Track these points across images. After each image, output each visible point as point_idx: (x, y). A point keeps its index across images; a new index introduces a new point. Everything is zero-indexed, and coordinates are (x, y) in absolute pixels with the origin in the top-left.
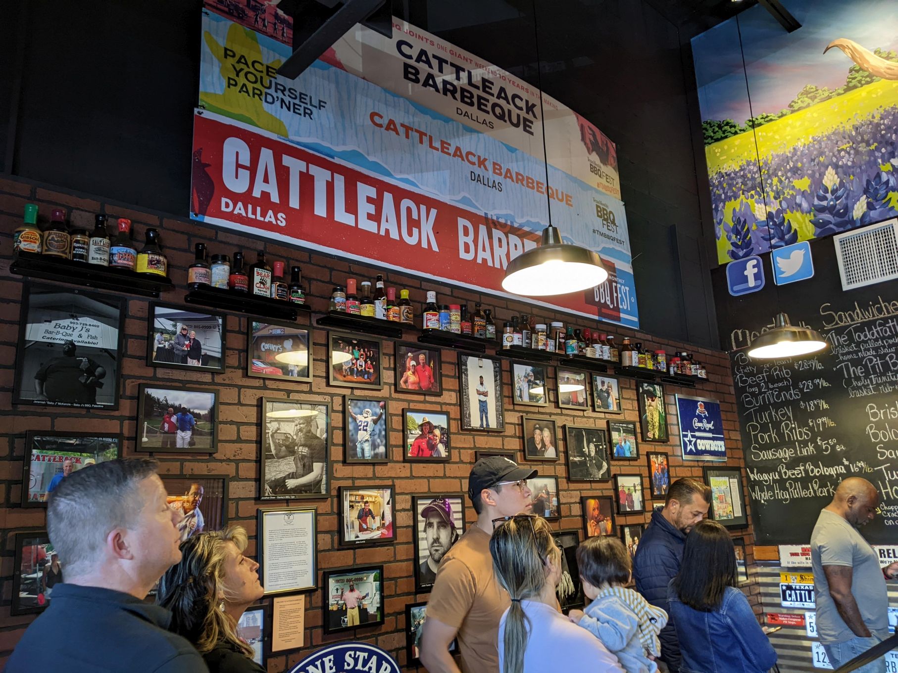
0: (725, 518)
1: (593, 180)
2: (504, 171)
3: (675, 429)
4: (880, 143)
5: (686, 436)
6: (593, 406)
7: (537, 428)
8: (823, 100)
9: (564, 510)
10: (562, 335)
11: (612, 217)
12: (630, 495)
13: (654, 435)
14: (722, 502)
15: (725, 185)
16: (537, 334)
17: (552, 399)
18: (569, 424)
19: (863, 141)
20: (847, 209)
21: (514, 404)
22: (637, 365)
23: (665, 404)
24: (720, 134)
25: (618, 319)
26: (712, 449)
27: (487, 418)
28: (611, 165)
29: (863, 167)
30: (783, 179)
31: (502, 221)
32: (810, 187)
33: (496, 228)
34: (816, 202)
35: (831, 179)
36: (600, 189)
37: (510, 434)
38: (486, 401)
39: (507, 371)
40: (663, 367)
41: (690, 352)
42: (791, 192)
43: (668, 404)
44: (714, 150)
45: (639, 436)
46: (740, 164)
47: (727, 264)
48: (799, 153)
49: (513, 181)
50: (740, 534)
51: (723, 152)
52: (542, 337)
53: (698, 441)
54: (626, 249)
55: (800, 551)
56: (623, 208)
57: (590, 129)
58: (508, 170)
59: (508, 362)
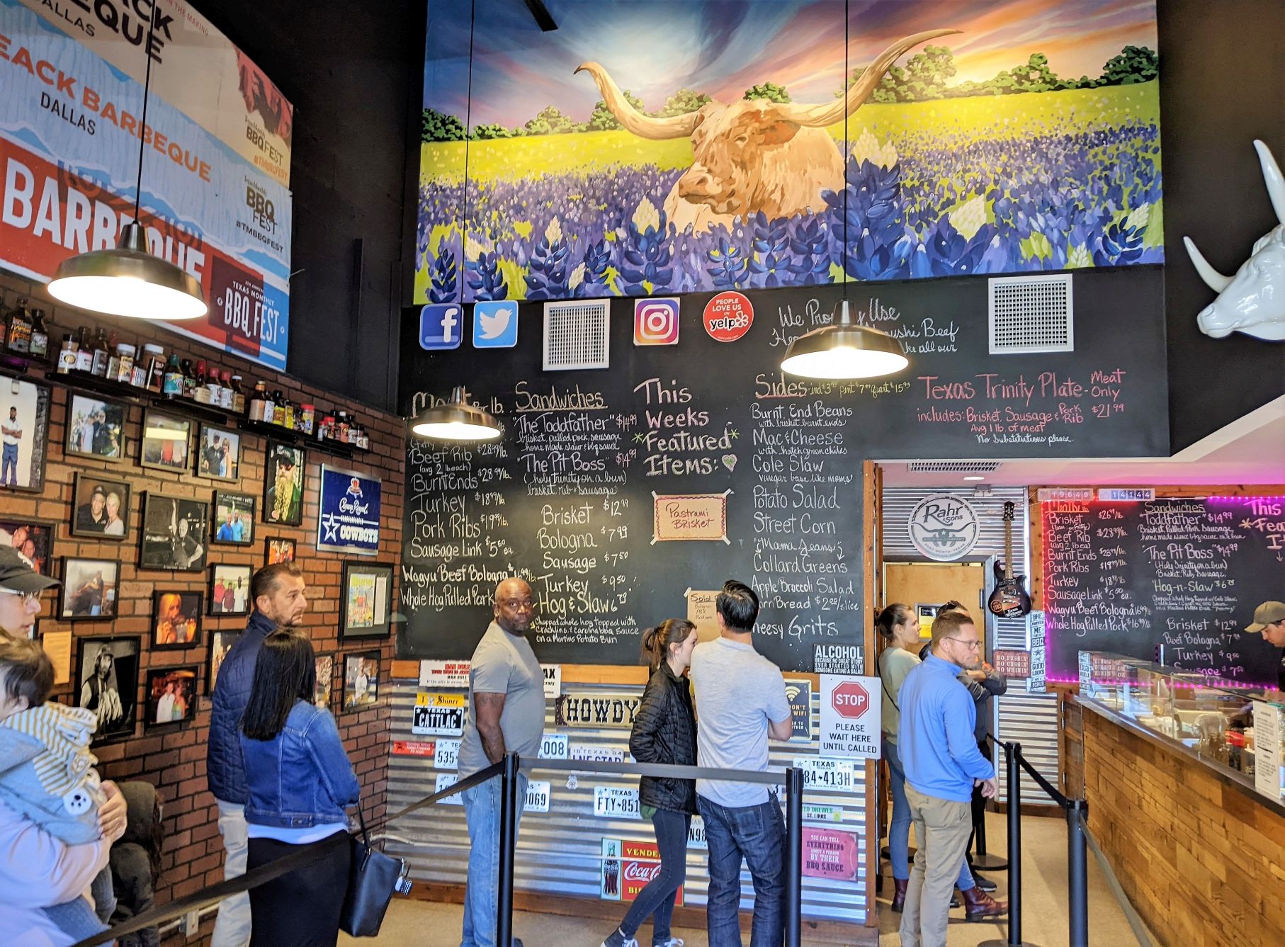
0: (362, 626)
1: (250, 151)
2: (102, 105)
3: (313, 509)
4: (610, 205)
5: (327, 520)
6: (195, 468)
7: (99, 492)
8: (563, 132)
9: (123, 608)
10: (158, 365)
11: (269, 210)
12: (231, 592)
13: (281, 515)
14: (360, 606)
15: (437, 202)
16: (119, 357)
17: (131, 451)
18: (153, 489)
19: (594, 196)
20: (564, 275)
21: (64, 454)
22: (270, 420)
23: (304, 476)
24: (441, 134)
25: (257, 353)
26: (360, 539)
27: (14, 470)
28: (281, 135)
29: (589, 229)
30: (504, 216)
31: (88, 179)
32: (531, 235)
33: (75, 188)
34: (534, 256)
35: (554, 233)
36: (259, 166)
37: (52, 497)
38: (16, 446)
39: (61, 405)
40: (308, 429)
41: (352, 413)
42: (510, 235)
43: (310, 476)
44: (432, 152)
45: (259, 515)
46: (459, 180)
47: (423, 306)
48: (526, 189)
49: (115, 122)
50: (377, 645)
51: (442, 158)
52: (125, 364)
53: (343, 528)
54: (285, 259)
55: (443, 668)
56: (290, 199)
57: (256, 76)
58: (110, 106)
59: (65, 391)
